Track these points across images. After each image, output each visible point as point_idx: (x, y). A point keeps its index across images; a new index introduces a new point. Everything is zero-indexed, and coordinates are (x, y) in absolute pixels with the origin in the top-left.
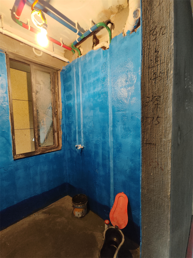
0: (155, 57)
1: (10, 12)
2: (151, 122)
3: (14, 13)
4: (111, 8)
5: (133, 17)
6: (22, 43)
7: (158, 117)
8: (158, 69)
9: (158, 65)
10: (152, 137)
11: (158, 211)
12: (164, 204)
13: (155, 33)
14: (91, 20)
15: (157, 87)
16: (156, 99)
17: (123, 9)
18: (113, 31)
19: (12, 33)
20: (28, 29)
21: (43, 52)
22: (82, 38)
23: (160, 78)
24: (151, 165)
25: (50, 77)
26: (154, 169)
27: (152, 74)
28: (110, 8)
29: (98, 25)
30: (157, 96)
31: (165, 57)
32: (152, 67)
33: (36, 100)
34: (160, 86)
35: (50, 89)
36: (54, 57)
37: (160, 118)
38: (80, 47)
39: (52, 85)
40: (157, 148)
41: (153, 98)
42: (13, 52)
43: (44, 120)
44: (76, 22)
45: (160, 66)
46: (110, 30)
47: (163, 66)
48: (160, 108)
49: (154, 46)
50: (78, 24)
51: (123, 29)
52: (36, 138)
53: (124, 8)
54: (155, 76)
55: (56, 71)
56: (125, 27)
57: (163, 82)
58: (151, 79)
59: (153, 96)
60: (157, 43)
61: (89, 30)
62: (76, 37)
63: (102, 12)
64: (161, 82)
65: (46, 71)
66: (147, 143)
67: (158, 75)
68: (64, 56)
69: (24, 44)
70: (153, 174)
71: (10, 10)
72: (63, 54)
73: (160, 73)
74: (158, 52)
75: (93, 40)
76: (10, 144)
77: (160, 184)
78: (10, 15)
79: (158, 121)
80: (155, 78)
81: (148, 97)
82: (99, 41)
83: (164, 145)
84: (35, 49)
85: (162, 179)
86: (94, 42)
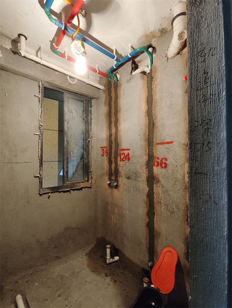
0: (204, 79)
1: (50, 43)
2: (200, 148)
3: (54, 44)
4: (153, 32)
5: (178, 39)
6: (58, 71)
7: (208, 143)
8: (207, 91)
9: (207, 87)
10: (202, 165)
11: (212, 255)
12: (219, 247)
13: (203, 54)
14: (130, 45)
15: (207, 110)
16: (206, 122)
17: (166, 32)
18: (154, 55)
19: (49, 62)
20: (65, 58)
21: (77, 79)
22: (120, 63)
23: (210, 100)
24: (201, 199)
25: (84, 105)
26: (205, 203)
27: (201, 96)
28: (151, 32)
29: (138, 50)
30: (207, 119)
31: (215, 79)
32: (201, 89)
33: (68, 129)
34: (211, 109)
35: (83, 118)
36: (88, 84)
37: (212, 144)
38: (118, 73)
39: (84, 114)
40: (208, 178)
41: (202, 121)
42: (49, 81)
43: (75, 151)
44: (114, 48)
45: (210, 87)
46: (151, 54)
47: (214, 87)
48: (211, 132)
49: (202, 67)
50: (116, 50)
51: (166, 52)
52: (65, 171)
53: (168, 31)
54: (205, 98)
55: (89, 99)
56: (169, 50)
57: (215, 104)
58: (200, 102)
59: (202, 120)
60: (205, 65)
61: (128, 55)
62: (113, 63)
63: (143, 36)
64: (212, 104)
65: (80, 99)
66: (197, 173)
67: (208, 97)
68: (99, 84)
69: (60, 72)
70: (205, 209)
71: (50, 41)
72: (98, 80)
73: (210, 95)
74: (208, 73)
75: (132, 66)
77: (214, 221)
78: (49, 46)
79: (209, 147)
80: (205, 101)
81: (197, 122)
82: (138, 66)
83: (218, 175)
84: (70, 77)
85: (216, 215)
86: (132, 68)
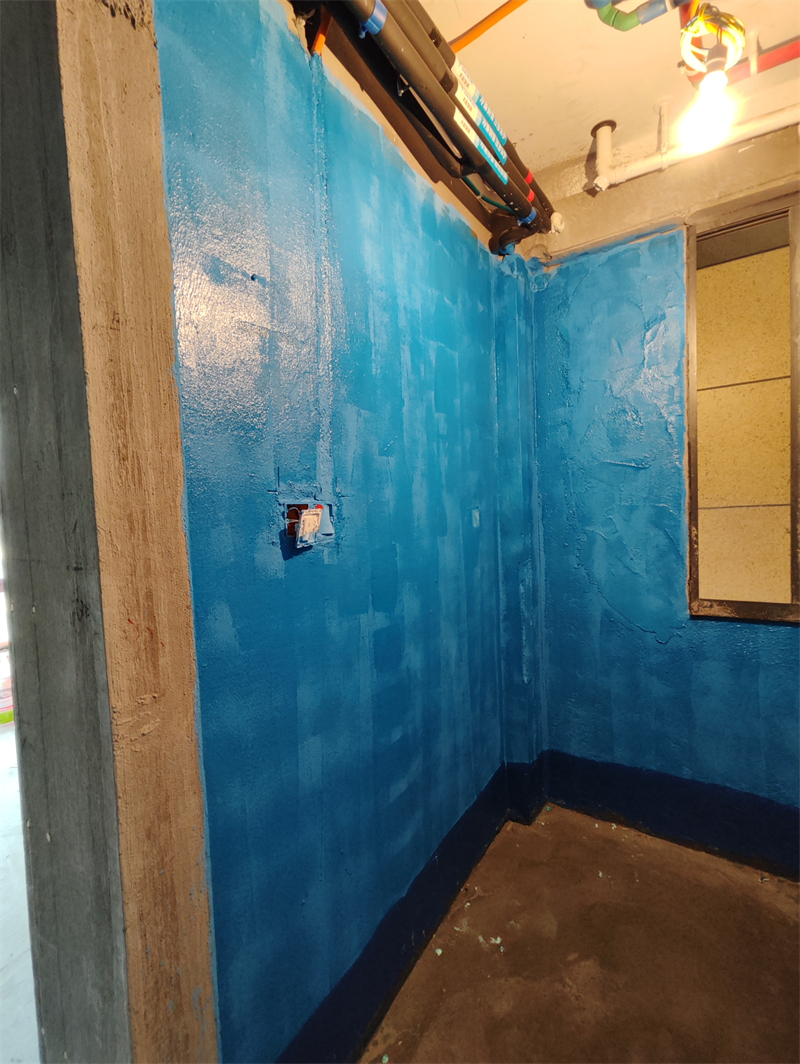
20: (749, 76)
76: (681, 558)
